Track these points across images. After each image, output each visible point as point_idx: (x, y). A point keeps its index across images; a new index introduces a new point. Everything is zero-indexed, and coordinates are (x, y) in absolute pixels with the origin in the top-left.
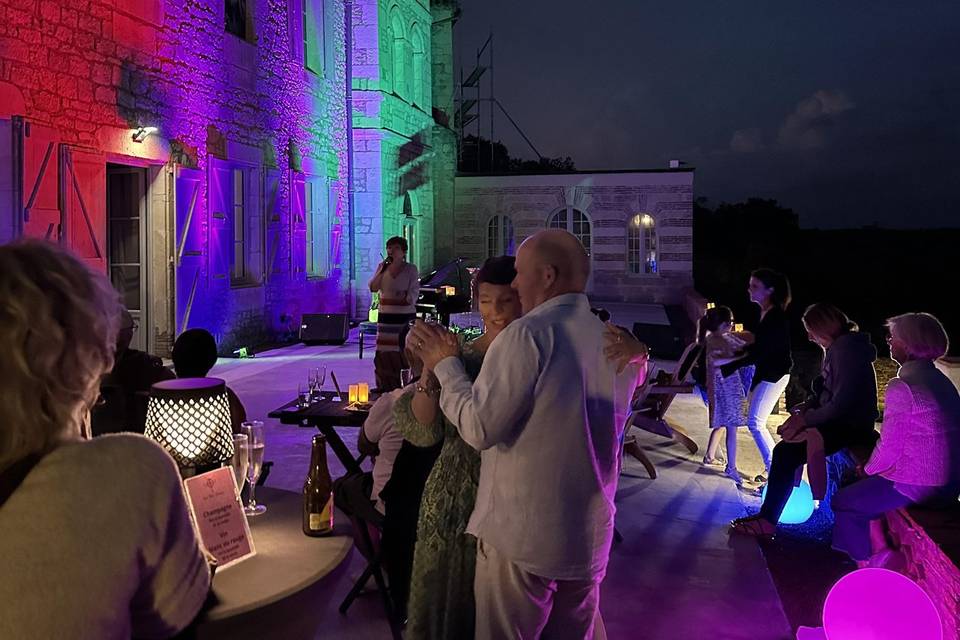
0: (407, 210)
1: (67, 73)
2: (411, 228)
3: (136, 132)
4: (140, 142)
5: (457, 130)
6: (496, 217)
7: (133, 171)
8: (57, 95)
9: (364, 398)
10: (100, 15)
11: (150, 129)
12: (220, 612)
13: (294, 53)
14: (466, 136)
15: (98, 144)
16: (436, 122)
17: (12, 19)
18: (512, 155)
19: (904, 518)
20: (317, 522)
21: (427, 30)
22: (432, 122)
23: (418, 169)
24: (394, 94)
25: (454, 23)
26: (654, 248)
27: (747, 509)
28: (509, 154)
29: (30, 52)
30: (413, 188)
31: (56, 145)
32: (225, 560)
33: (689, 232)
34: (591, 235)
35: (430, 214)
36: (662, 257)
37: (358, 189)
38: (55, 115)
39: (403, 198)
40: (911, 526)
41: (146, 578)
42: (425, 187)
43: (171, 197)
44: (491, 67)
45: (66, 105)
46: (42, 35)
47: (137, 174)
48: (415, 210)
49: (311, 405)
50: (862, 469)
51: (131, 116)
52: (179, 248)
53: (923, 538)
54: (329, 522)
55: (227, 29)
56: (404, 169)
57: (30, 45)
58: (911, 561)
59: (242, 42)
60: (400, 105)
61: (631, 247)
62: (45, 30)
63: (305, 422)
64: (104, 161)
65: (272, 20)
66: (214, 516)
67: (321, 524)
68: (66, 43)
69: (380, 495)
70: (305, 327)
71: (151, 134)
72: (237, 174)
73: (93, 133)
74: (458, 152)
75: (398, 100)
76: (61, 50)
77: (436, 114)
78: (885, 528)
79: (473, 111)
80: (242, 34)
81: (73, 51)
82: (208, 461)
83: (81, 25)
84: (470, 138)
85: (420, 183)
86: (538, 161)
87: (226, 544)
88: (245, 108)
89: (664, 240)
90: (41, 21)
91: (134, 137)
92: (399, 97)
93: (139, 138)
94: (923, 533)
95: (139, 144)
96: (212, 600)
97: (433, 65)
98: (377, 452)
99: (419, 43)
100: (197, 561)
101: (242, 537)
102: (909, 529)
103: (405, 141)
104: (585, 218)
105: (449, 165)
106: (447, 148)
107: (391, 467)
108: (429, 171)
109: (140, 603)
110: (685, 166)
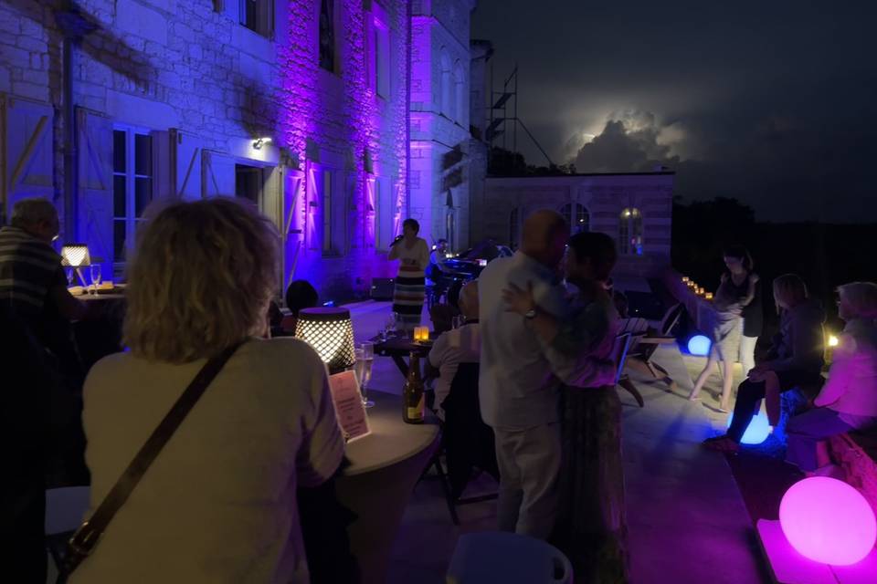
0: (449, 203)
1: (207, 97)
2: (452, 216)
3: (256, 141)
4: (258, 148)
5: (488, 142)
6: (516, 210)
7: (253, 170)
8: (200, 113)
9: (426, 337)
10: (230, 54)
11: (267, 140)
12: (351, 470)
13: (368, 84)
14: (493, 146)
15: (229, 149)
16: (473, 135)
17: (169, 57)
18: (528, 162)
19: (846, 440)
20: (413, 413)
21: (467, 64)
22: (469, 136)
23: (459, 171)
24: (441, 115)
25: (487, 60)
26: (640, 234)
27: (716, 431)
28: (525, 161)
29: (182, 82)
30: (454, 185)
31: (200, 150)
32: (352, 435)
33: (668, 221)
34: (590, 223)
35: (467, 206)
36: (646, 241)
37: (413, 186)
38: (199, 128)
39: (446, 194)
40: (852, 447)
41: (307, 437)
42: (463, 185)
43: (280, 189)
44: (515, 94)
45: (206, 121)
46: (190, 69)
47: (256, 172)
48: (456, 202)
49: (387, 340)
50: (813, 402)
51: (253, 130)
52: (286, 227)
53: (862, 456)
54: (421, 414)
55: (321, 64)
56: (448, 171)
57: (181, 76)
58: (851, 474)
59: (332, 75)
60: (446, 122)
61: (621, 232)
62: (192, 65)
63: (383, 352)
64: (233, 162)
65: (353, 58)
66: (345, 404)
67: (416, 415)
68: (207, 75)
69: (442, 405)
70: (374, 287)
71: (267, 143)
72: (327, 174)
73: (226, 142)
74: (488, 159)
75: (443, 118)
76: (204, 80)
77: (472, 130)
78: (829, 449)
79: (500, 127)
80: (331, 69)
81: (212, 81)
82: (339, 365)
83: (217, 62)
84: (496, 148)
85: (459, 182)
86: (548, 167)
87: (352, 425)
88: (333, 125)
89: (648, 228)
90: (189, 59)
91: (255, 145)
92: (445, 117)
93: (258, 146)
94: (862, 452)
95: (258, 151)
96: (345, 462)
97: (471, 92)
98: (438, 375)
99: (460, 75)
100: (336, 433)
101: (362, 421)
102: (850, 449)
103: (448, 150)
104: (585, 210)
105: (481, 168)
106: (480, 156)
107: (449, 386)
108: (465, 173)
109: (302, 456)
110: (665, 171)
